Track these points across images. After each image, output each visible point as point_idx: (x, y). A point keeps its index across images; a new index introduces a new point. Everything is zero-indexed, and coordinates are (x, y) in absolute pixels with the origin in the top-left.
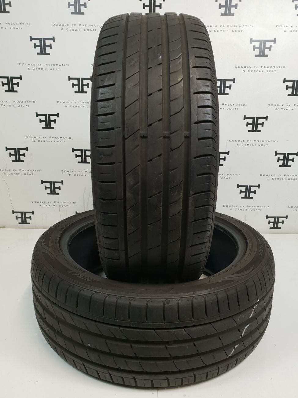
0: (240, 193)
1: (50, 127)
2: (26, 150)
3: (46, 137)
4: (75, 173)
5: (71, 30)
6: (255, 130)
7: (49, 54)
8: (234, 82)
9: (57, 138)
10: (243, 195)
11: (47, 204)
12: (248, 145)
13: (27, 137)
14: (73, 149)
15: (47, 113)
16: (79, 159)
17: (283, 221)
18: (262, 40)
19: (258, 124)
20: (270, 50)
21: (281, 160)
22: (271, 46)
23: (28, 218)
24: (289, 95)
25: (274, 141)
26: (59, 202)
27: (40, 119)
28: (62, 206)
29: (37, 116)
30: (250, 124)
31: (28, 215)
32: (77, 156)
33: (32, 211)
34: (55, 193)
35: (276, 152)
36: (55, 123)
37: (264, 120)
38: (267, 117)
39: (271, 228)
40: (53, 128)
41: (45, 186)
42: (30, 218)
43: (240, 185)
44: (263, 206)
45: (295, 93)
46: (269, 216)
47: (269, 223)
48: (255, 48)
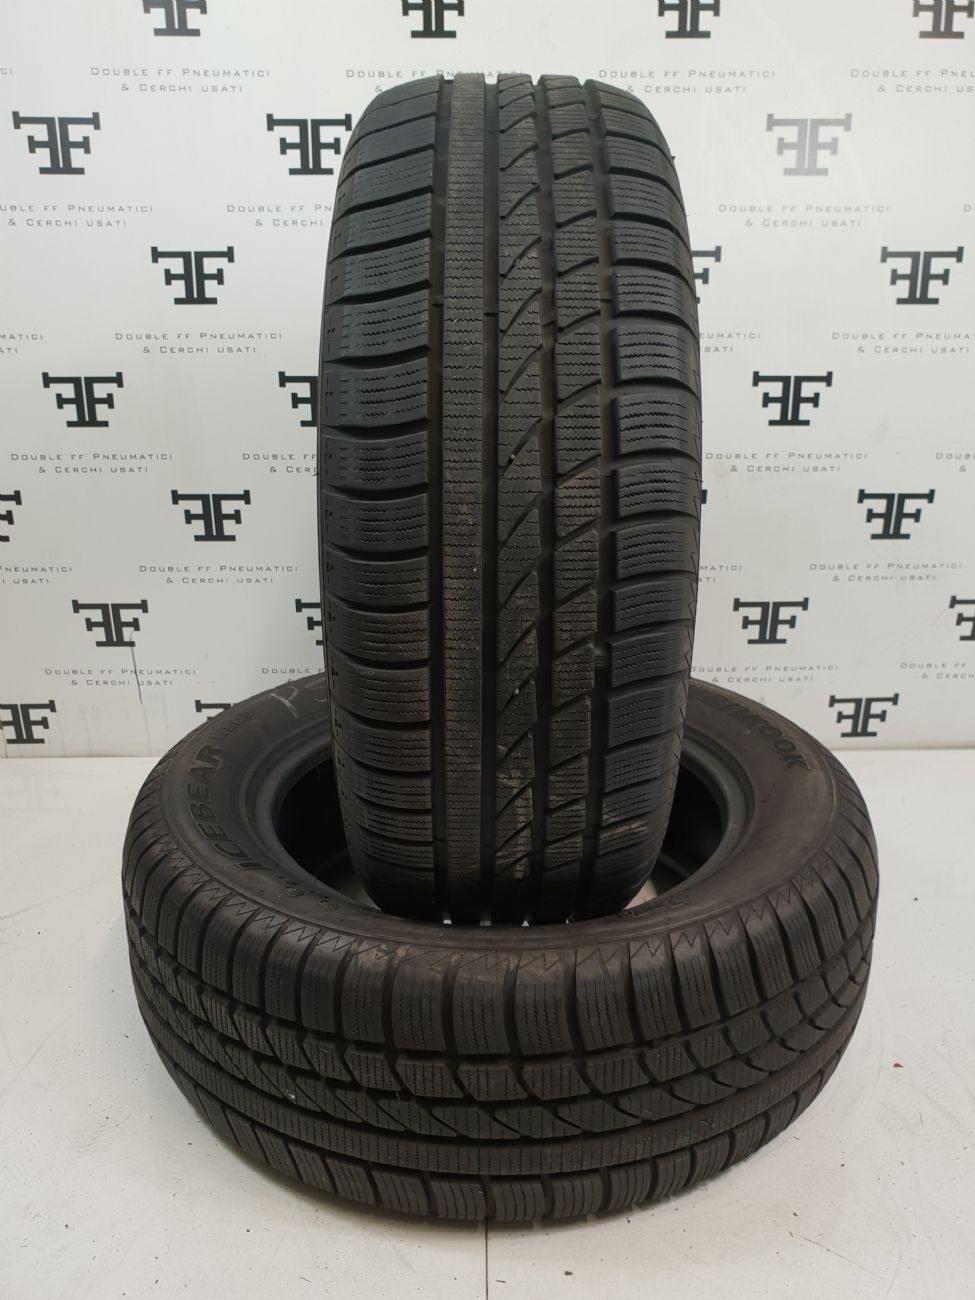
0: (745, 626)
1: (94, 422)
2: (14, 502)
3: (80, 457)
4: (184, 574)
5: (155, 88)
6: (790, 418)
7: (80, 171)
8: (718, 259)
9: (118, 457)
10: (754, 631)
12: (768, 469)
14: (174, 493)
15: (83, 373)
16: (199, 527)
17: (884, 712)
18: (806, 120)
19: (799, 400)
20: (834, 151)
21: (878, 516)
22: (835, 140)
23: (37, 723)
24: (900, 301)
25: (855, 456)
26: (138, 672)
27: (59, 396)
28: (149, 683)
29: (46, 385)
30: (775, 400)
32: (189, 517)
33: (47, 702)
34: (121, 642)
35: (862, 492)
36: (111, 406)
37: (820, 387)
38: (830, 374)
39: (844, 735)
40: (105, 424)
41: (88, 620)
42: (44, 723)
43: (741, 600)
44: (819, 667)
45: (918, 296)
46: (837, 697)
47: (839, 721)
48: (782, 146)
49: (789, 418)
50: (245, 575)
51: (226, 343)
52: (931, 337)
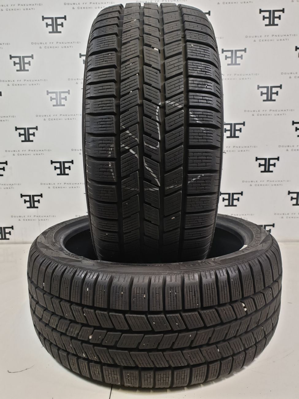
0: (223, 201)
1: (29, 141)
2: (5, 164)
3: (25, 151)
4: (54, 185)
5: (49, 47)
7: (28, 70)
9: (36, 151)
10: (226, 202)
11: (26, 218)
12: (227, 151)
13: (6, 151)
14: (51, 161)
15: (26, 127)
16: (58, 171)
17: (270, 230)
18: (233, 50)
19: (235, 130)
20: (242, 59)
21: (262, 165)
22: (242, 55)
23: (7, 233)
25: (253, 147)
26: (39, 216)
27: (19, 133)
28: (42, 220)
29: (16, 130)
30: (228, 130)
32: (56, 168)
34: (34, 207)
35: (257, 158)
36: (34, 136)
37: (241, 126)
38: (244, 122)
41: (25, 200)
42: (10, 233)
48: (227, 57)
50: (71, 186)
51: (67, 117)
52: (274, 111)
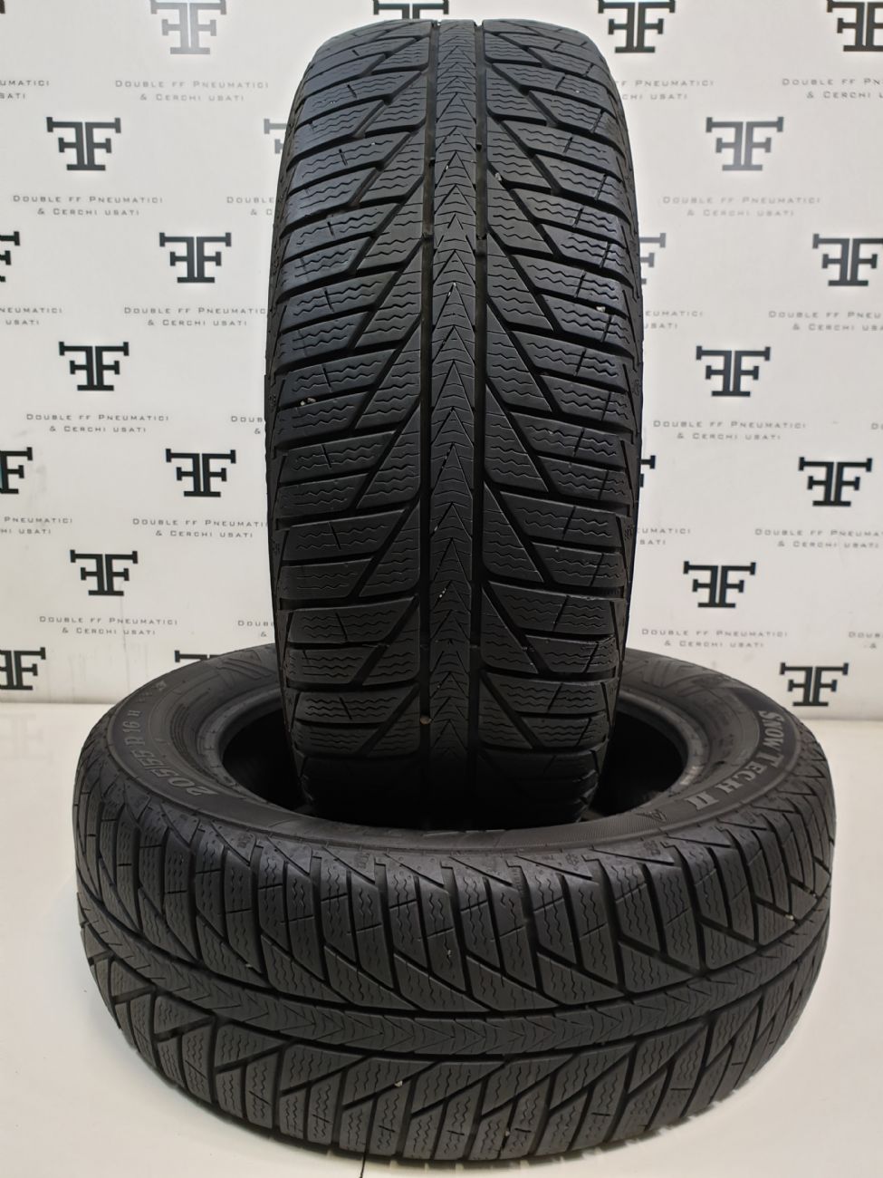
0: (695, 589)
1: (102, 387)
2: (25, 458)
3: (88, 417)
4: (173, 527)
6: (732, 390)
7: (102, 168)
8: (663, 245)
11: (86, 624)
12: (713, 436)
13: (29, 417)
14: (168, 451)
15: (94, 343)
17: (835, 682)
18: (743, 123)
19: (740, 373)
20: (768, 150)
21: (819, 483)
22: (769, 140)
23: (27, 670)
26: (124, 621)
27: (72, 363)
28: (134, 632)
29: (62, 353)
30: (717, 372)
31: (27, 661)
32: (180, 474)
33: (38, 649)
34: (111, 592)
35: (802, 459)
36: (117, 372)
37: (759, 361)
38: (768, 349)
39: (796, 704)
40: (110, 388)
41: (83, 570)
42: (34, 670)
43: (691, 563)
44: (768, 633)
45: (849, 279)
46: (788, 665)
47: (790, 689)
48: (720, 145)
49: (731, 388)
50: (228, 529)
51: (222, 317)
52: (862, 316)
